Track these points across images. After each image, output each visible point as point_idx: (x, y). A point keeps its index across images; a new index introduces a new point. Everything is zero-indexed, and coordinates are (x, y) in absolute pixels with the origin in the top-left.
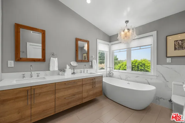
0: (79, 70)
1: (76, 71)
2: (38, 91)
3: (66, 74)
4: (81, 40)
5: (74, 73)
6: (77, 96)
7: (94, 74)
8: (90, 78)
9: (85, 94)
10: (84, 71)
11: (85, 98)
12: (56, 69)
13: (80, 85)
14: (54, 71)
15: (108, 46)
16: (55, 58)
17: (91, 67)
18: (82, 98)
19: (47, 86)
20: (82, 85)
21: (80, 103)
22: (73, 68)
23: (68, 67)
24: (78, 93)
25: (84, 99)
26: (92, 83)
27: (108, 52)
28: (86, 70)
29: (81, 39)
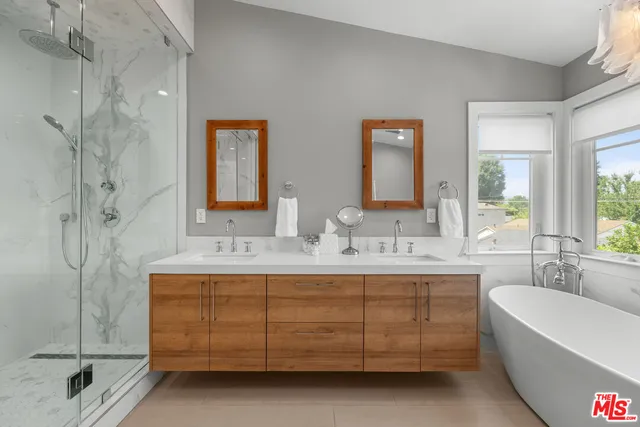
0: (374, 241)
1: (356, 242)
2: (224, 291)
3: (317, 249)
4: (382, 124)
5: (349, 250)
6: (341, 338)
7: (437, 263)
8: (404, 280)
9: (375, 340)
10: (395, 244)
11: (375, 355)
12: (293, 232)
13: (352, 298)
14: (287, 239)
15: (549, 120)
16: (291, 198)
17: (435, 229)
18: (363, 353)
19: (244, 281)
20: (364, 299)
21: (356, 366)
22: (347, 230)
23: (330, 226)
24: (346, 327)
25: (373, 357)
26: (411, 298)
27: (549, 152)
28: (403, 242)
29: (383, 122)
